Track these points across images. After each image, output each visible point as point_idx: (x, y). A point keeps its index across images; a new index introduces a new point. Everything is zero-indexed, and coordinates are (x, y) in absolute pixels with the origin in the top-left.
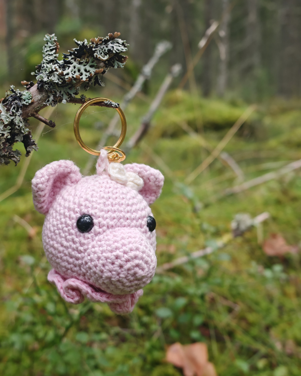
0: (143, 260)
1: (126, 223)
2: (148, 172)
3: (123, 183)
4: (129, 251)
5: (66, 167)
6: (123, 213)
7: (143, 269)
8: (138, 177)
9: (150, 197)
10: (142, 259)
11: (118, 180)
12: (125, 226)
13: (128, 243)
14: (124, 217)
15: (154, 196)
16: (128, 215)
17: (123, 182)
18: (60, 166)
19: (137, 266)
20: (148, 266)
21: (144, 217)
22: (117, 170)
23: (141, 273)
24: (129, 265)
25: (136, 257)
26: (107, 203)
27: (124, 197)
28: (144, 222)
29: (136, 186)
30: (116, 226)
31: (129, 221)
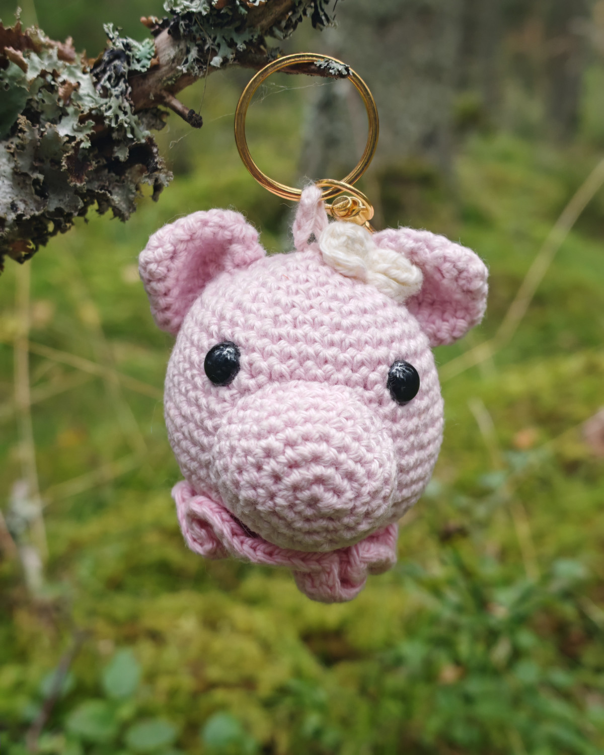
0: (337, 469)
1: (319, 372)
2: (437, 252)
3: (350, 274)
4: (300, 441)
5: (222, 227)
6: (318, 347)
7: (338, 492)
8: (405, 262)
9: (453, 321)
10: (336, 465)
11: (339, 264)
12: (315, 379)
13: (303, 420)
14: (317, 355)
15: (463, 318)
16: (329, 353)
17: (351, 269)
18: (205, 223)
19: (319, 480)
20: (356, 485)
21: (379, 363)
22: (343, 239)
23: (329, 500)
24: (295, 476)
25: (316, 459)
26: (282, 317)
27: (332, 307)
28: (379, 375)
29: (394, 285)
30: (292, 375)
31: (329, 367)
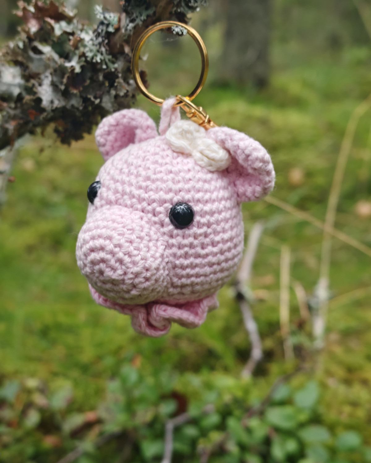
0: (114, 256)
1: (129, 203)
14: (131, 192)
26: (124, 170)
29: (206, 159)
